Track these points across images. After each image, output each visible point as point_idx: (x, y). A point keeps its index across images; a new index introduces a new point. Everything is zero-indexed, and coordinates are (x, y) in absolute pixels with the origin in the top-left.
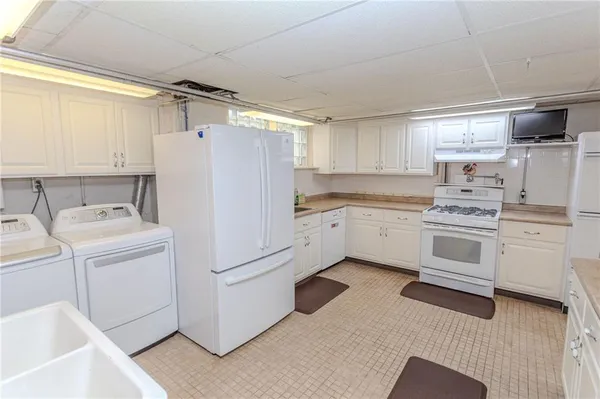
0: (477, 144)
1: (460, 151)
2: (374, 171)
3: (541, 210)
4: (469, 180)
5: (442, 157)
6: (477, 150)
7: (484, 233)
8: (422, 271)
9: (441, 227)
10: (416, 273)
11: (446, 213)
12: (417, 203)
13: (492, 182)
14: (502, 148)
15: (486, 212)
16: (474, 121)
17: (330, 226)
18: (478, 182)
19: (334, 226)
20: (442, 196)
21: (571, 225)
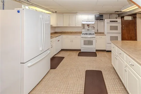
0: (90, 20)
1: (87, 21)
2: (68, 26)
3: (100, 33)
4: (88, 28)
5: (83, 23)
6: (90, 21)
7: (93, 38)
8: (82, 49)
9: (85, 38)
10: (80, 50)
11: (86, 35)
12: (78, 33)
13: (93, 28)
14: (94, 21)
15: (92, 34)
16: (89, 16)
17: (57, 41)
18: (90, 28)
19: (58, 41)
20: (84, 31)
21: (106, 35)
